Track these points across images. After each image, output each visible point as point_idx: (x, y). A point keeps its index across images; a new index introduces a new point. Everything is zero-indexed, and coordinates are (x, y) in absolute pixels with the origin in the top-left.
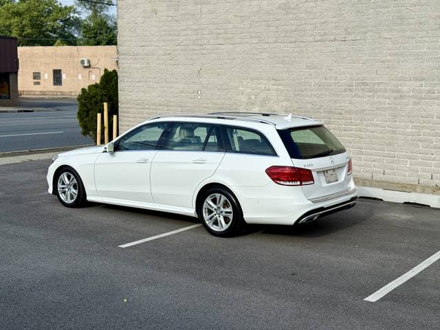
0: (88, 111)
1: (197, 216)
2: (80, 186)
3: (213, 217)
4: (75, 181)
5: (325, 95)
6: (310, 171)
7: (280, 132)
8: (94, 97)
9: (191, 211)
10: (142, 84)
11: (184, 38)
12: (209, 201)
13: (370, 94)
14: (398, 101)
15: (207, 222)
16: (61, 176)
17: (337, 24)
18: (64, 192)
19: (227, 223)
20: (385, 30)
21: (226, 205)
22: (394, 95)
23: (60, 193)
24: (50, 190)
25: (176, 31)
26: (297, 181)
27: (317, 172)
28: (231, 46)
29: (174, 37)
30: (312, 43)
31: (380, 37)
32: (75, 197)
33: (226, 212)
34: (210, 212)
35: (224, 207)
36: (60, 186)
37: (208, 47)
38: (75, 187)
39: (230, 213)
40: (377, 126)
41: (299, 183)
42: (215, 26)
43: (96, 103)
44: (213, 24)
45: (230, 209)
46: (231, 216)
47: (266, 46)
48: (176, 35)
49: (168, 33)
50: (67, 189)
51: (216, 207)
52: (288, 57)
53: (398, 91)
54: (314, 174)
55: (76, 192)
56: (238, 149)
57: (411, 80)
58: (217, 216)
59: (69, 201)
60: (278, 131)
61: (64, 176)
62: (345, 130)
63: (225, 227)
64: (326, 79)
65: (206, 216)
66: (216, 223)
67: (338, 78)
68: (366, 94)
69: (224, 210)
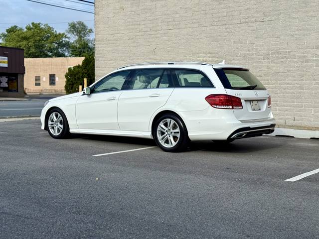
0: (73, 84)
1: (152, 138)
2: (65, 122)
3: (164, 137)
4: (61, 118)
6: (239, 99)
7: (216, 70)
8: (77, 74)
9: (148, 134)
10: (112, 62)
11: (143, 26)
12: (162, 125)
13: (282, 60)
14: (304, 65)
15: (160, 142)
16: (51, 116)
17: (257, 9)
18: (53, 128)
19: (175, 141)
20: (293, 12)
21: (174, 127)
22: (301, 60)
23: (50, 128)
24: (43, 127)
25: (138, 21)
26: (229, 105)
27: (245, 101)
28: (178, 31)
29: (136, 26)
30: (238, 25)
31: (289, 18)
32: (61, 130)
33: (175, 133)
34: (162, 133)
35: (173, 129)
36: (50, 123)
37: (160, 32)
38: (61, 123)
39: (178, 133)
40: (289, 84)
41: (231, 107)
42: (166, 17)
43: (79, 78)
44: (165, 15)
45: (178, 130)
46: (178, 135)
47: (203, 29)
48: (137, 25)
49: (131, 23)
50: (55, 125)
51: (167, 129)
53: (304, 57)
54: (243, 102)
55: (62, 126)
56: (184, 85)
57: (314, 48)
58: (168, 136)
59: (57, 134)
60: (215, 69)
61: (53, 115)
63: (174, 144)
64: (249, 50)
65: (159, 137)
66: (167, 142)
67: (258, 50)
68: (280, 60)
69: (172, 131)
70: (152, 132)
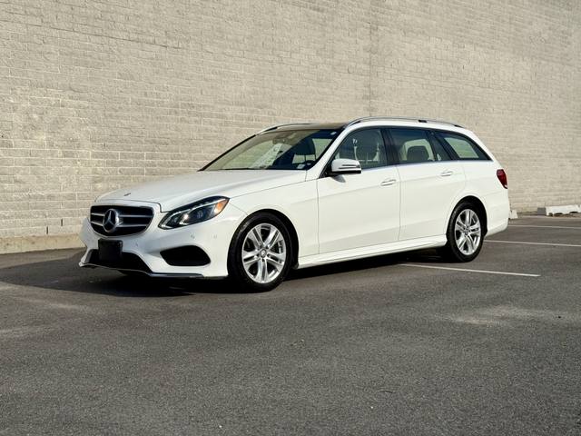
5: (148, 117)
13: (196, 118)
14: (223, 129)
15: (459, 248)
18: (255, 265)
23: (246, 268)
30: (124, 42)
33: (474, 230)
35: (471, 225)
39: (478, 229)
50: (260, 258)
52: (90, 56)
62: (172, 166)
63: (475, 247)
65: (458, 241)
67: (161, 96)
68: (193, 118)
69: (471, 228)
70: (448, 234)
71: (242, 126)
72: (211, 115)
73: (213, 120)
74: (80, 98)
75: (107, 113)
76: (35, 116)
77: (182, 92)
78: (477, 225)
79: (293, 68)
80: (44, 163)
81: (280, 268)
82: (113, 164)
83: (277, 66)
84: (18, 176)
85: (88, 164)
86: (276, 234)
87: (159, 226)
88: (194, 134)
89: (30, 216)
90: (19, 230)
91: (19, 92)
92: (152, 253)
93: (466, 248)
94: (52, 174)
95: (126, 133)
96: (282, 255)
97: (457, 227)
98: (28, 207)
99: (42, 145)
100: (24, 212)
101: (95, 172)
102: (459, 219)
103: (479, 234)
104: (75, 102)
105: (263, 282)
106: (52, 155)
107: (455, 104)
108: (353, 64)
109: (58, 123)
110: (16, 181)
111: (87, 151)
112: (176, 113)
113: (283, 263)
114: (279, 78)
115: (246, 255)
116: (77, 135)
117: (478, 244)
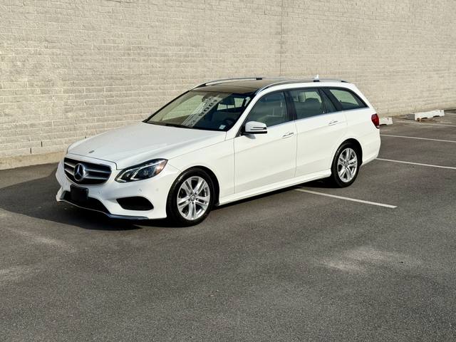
5: (106, 60)
23: (181, 211)
39: (355, 162)
58: (346, 169)
59: (196, 216)
67: (117, 42)
68: (142, 58)
69: (350, 162)
70: (333, 169)
71: (181, 62)
72: (156, 55)
73: (157, 58)
74: (53, 47)
75: (75, 57)
76: (19, 63)
77: (133, 37)
78: (355, 159)
79: (221, 13)
80: (26, 100)
81: (205, 207)
82: (80, 97)
83: (209, 12)
84: (7, 111)
85: (61, 98)
86: (203, 183)
87: (116, 180)
88: (144, 70)
89: (18, 141)
90: (10, 152)
91: (5, 45)
92: (111, 200)
93: (345, 176)
94: (33, 108)
95: (90, 73)
96: (207, 198)
97: (339, 163)
98: (15, 134)
99: (24, 86)
100: (13, 138)
101: (66, 104)
102: (341, 156)
103: (356, 166)
104: (49, 51)
105: (193, 219)
106: (33, 93)
107: (349, 34)
108: (268, 7)
109: (37, 67)
110: (6, 115)
111: (60, 88)
112: (129, 54)
113: (208, 204)
114: (209, 22)
115: (180, 201)
116: (52, 76)
117: (354, 173)
